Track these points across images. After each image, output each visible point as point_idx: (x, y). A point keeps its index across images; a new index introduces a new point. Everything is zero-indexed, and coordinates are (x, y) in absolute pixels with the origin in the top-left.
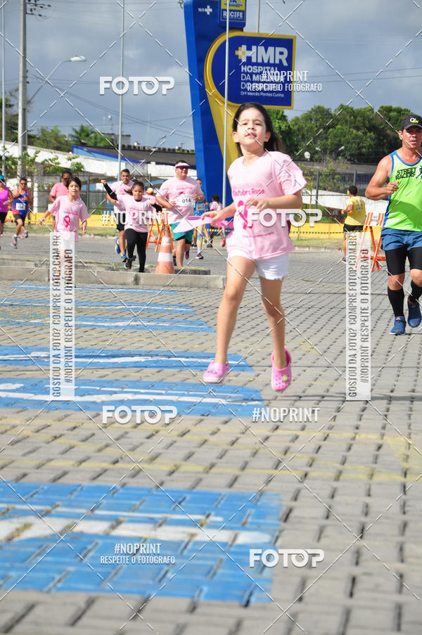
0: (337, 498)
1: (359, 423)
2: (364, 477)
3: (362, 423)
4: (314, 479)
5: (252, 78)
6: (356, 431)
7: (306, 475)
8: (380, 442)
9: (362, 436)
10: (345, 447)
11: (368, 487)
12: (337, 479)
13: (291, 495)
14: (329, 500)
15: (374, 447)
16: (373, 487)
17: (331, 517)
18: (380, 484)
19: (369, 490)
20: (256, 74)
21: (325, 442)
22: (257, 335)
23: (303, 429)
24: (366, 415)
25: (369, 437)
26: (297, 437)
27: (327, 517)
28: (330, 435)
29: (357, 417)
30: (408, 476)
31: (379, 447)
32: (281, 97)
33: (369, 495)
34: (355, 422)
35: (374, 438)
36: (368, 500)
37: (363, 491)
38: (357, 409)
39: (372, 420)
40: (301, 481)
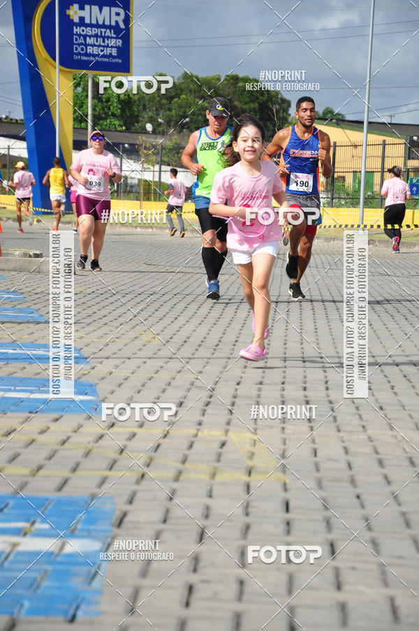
0: (176, 500)
1: (202, 418)
2: (206, 477)
3: (205, 419)
4: (152, 480)
5: (85, 40)
6: (198, 427)
7: (143, 476)
8: (224, 438)
9: (205, 433)
10: (186, 444)
11: (209, 487)
12: (177, 479)
13: (125, 498)
14: (167, 504)
15: (218, 444)
16: (214, 487)
17: (169, 521)
18: (222, 484)
19: (211, 491)
20: (90, 37)
21: (166, 440)
22: (94, 324)
23: (141, 427)
24: (209, 410)
25: (212, 434)
26: (134, 435)
27: (165, 521)
28: (171, 432)
29: (199, 412)
30: (253, 475)
31: (223, 444)
32: (118, 63)
33: (210, 496)
34: (198, 418)
35: (218, 434)
36: (209, 501)
37: (204, 491)
38: (201, 405)
39: (216, 415)
40: (138, 482)
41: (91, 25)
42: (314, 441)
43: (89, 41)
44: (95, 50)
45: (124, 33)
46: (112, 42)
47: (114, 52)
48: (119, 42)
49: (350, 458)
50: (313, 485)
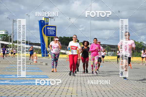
2: (65, 94)
4: (57, 95)
9: (65, 88)
10: (63, 89)
12: (61, 95)
18: (68, 95)
21: (59, 89)
23: (56, 87)
24: (66, 84)
25: (66, 88)
29: (65, 85)
30: (72, 94)
35: (67, 88)
38: (65, 84)
39: (67, 85)
40: (55, 95)
41: (50, 30)
42: (81, 89)
43: (50, 32)
44: (51, 33)
45: (55, 31)
46: (53, 32)
47: (54, 34)
48: (54, 32)
49: (87, 91)
50: (81, 95)
